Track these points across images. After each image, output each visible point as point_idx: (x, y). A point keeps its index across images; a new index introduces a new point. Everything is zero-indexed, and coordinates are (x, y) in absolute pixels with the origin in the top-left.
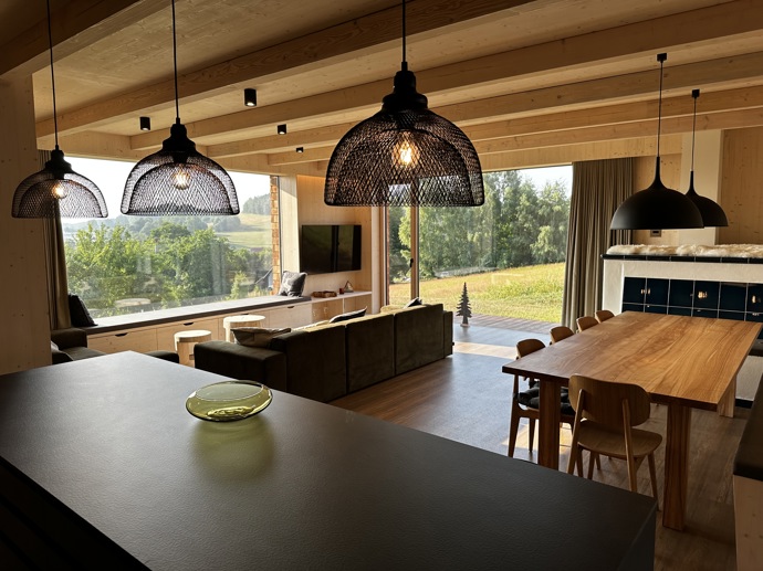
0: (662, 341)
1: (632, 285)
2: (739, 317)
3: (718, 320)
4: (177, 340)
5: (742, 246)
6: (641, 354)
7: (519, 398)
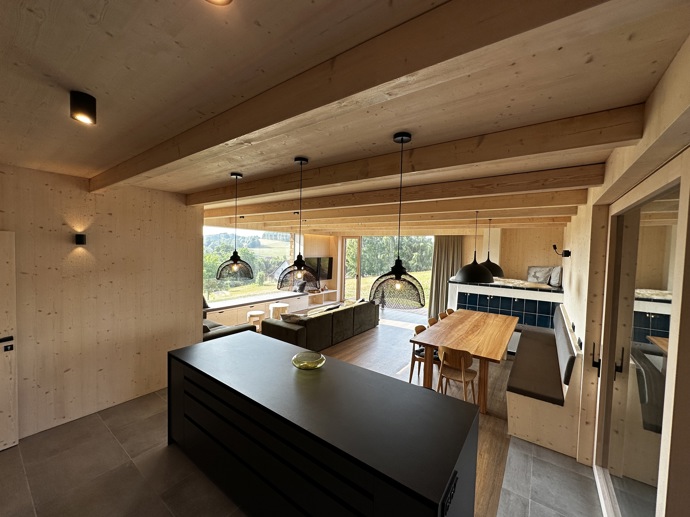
0: (476, 328)
1: (462, 296)
2: (508, 314)
3: (500, 315)
4: (248, 316)
5: (510, 280)
6: (468, 333)
7: (415, 352)
